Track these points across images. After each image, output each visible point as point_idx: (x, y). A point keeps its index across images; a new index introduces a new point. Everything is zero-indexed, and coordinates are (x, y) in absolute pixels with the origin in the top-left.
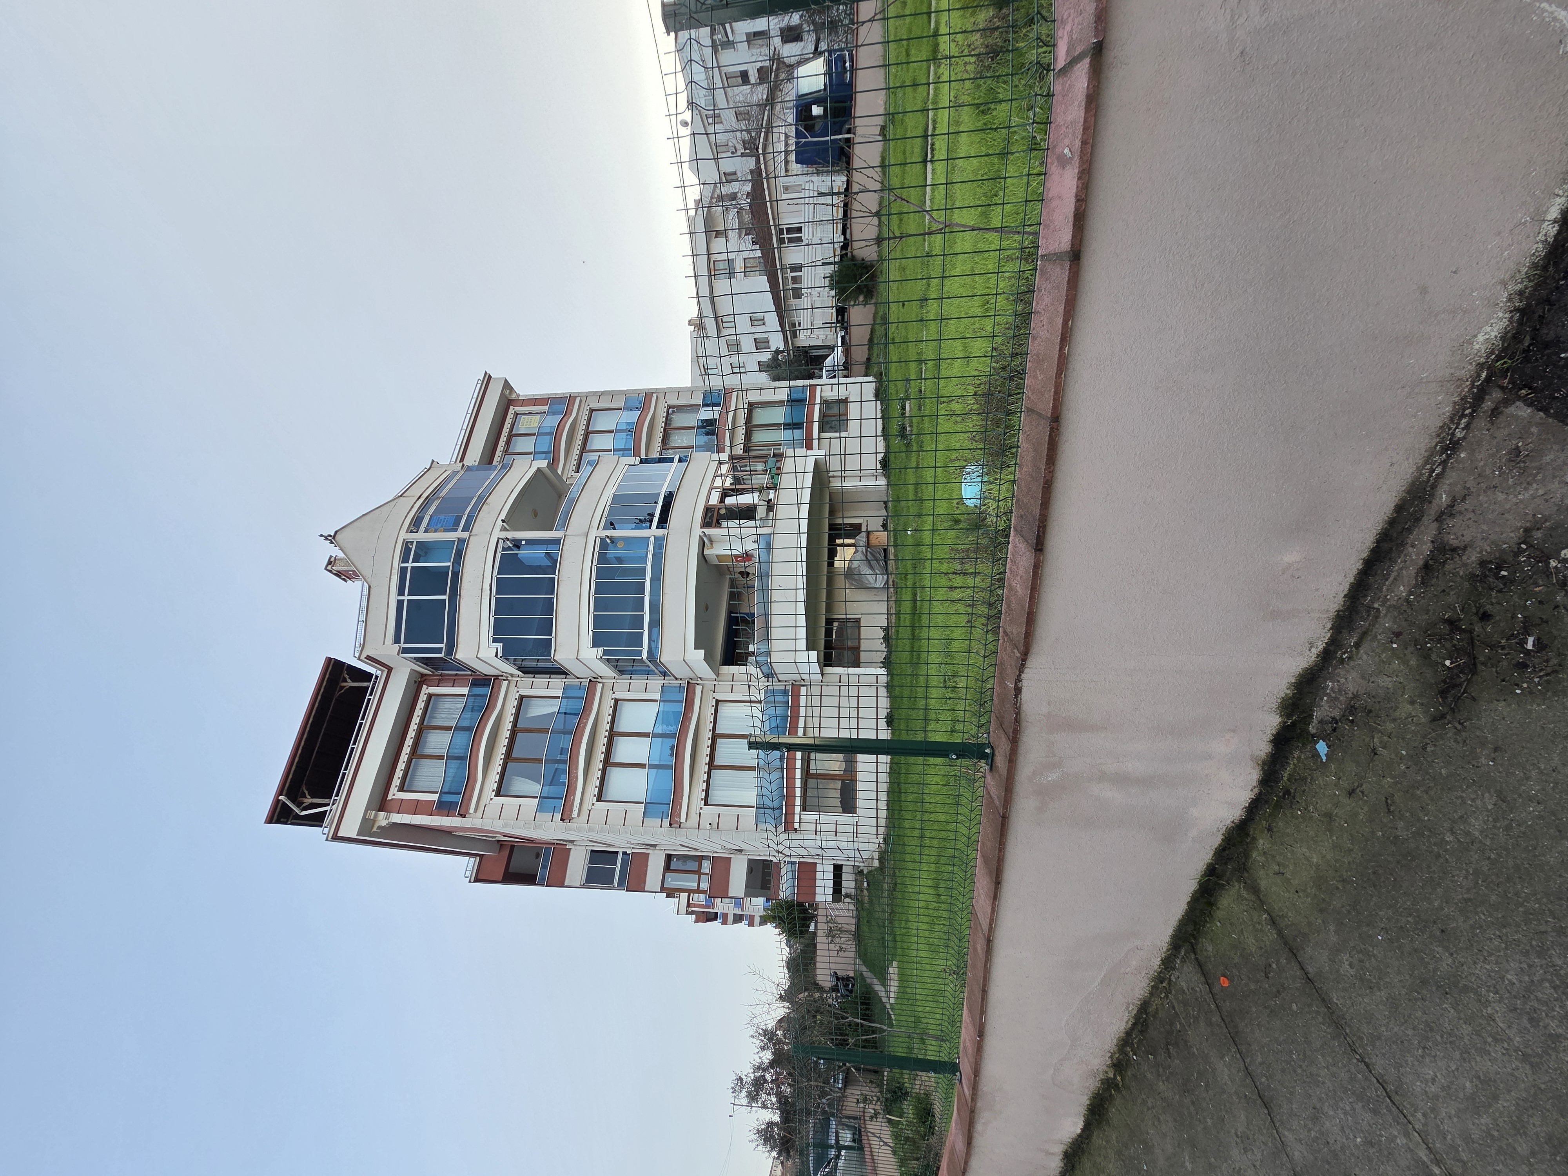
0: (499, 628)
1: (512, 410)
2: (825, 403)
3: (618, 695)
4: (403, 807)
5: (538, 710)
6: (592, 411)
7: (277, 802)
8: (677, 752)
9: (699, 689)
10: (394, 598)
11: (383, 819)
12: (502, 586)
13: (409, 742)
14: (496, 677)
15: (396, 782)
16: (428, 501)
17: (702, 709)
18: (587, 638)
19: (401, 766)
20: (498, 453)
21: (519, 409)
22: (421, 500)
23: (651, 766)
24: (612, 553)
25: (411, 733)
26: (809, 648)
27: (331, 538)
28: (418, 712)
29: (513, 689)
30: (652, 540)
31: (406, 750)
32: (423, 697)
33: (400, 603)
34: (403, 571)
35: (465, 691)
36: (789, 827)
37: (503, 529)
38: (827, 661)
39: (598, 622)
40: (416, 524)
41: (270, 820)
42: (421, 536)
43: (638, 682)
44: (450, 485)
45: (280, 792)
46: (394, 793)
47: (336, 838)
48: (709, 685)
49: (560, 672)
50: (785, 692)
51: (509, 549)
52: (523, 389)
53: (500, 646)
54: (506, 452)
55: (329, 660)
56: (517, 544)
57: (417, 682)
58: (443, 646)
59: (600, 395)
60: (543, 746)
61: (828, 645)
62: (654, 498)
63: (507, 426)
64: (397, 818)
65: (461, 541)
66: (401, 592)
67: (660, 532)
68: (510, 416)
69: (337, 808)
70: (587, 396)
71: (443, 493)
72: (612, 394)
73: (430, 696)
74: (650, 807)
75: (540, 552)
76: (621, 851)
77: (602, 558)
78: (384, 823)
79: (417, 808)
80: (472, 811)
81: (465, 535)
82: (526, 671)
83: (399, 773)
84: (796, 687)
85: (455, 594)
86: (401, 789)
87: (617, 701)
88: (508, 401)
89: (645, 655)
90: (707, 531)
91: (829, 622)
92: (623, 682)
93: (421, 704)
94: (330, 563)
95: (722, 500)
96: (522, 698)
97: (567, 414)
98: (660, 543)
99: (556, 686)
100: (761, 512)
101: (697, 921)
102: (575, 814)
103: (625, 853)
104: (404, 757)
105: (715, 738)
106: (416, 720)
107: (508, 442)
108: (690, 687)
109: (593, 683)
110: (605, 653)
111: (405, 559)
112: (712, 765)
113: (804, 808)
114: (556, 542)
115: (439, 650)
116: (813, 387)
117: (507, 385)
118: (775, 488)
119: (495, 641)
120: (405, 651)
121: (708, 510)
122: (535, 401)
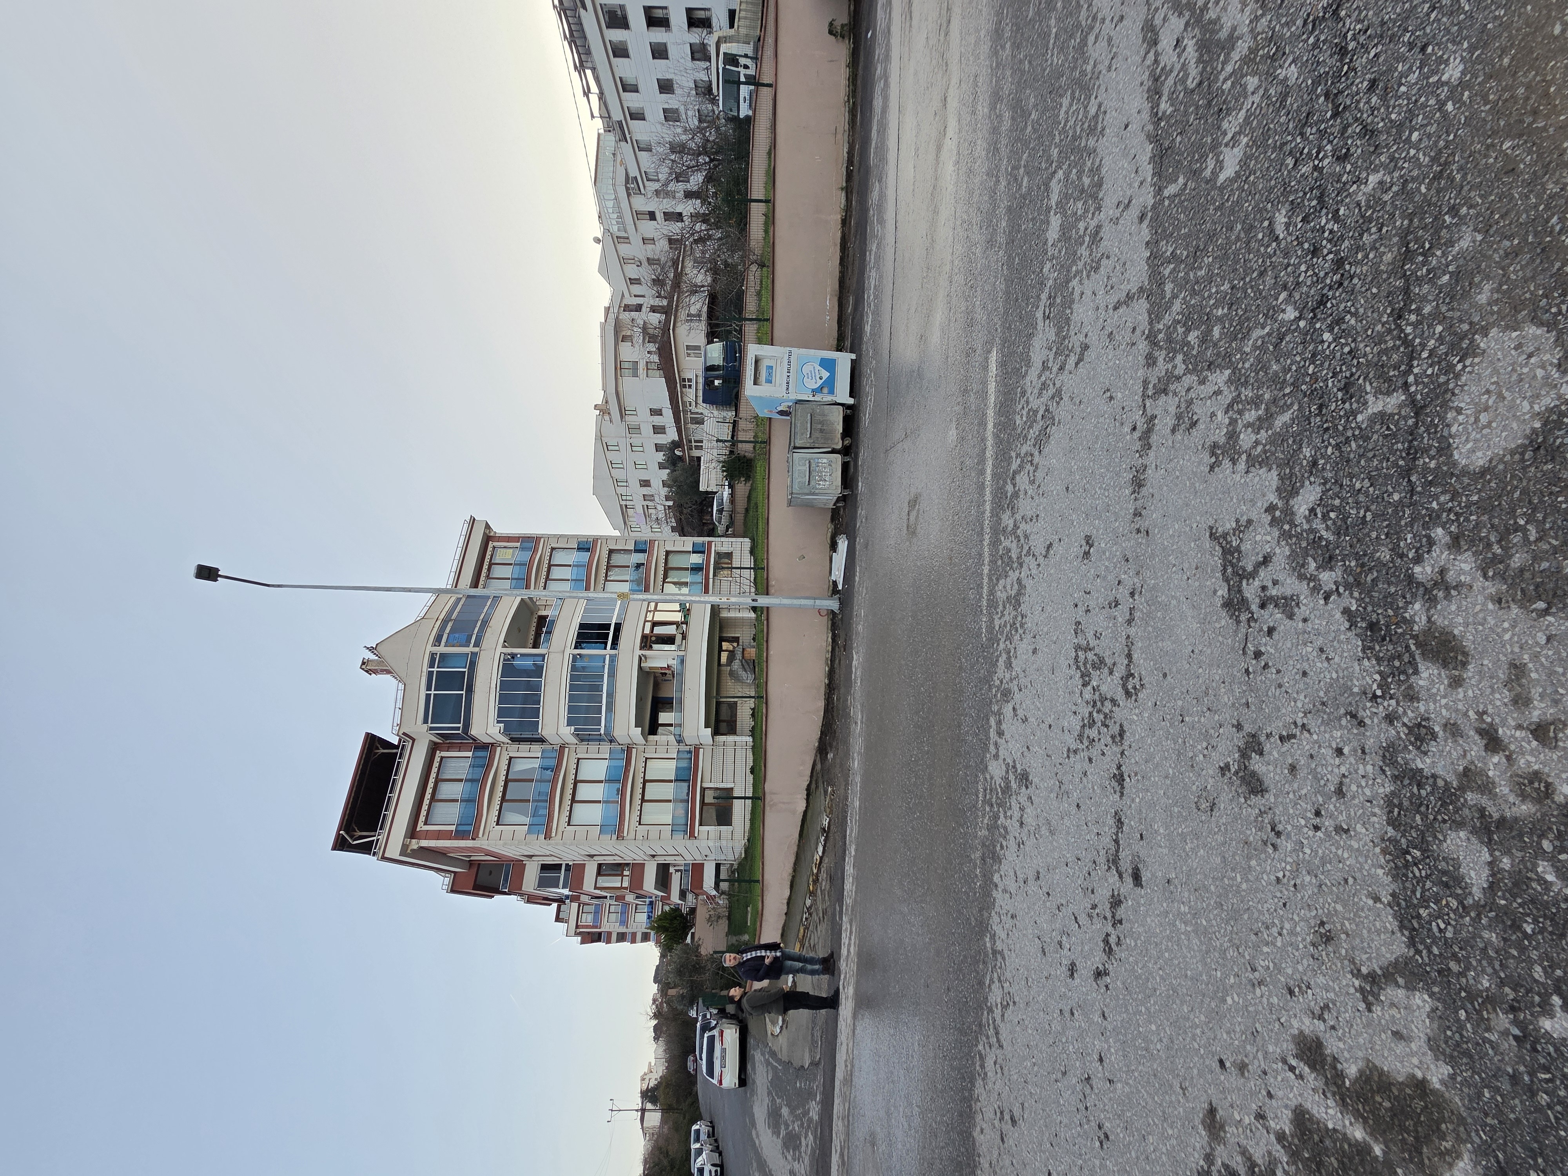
0: (502, 713)
1: (491, 544)
2: (719, 555)
3: (579, 756)
4: (428, 835)
5: (520, 766)
6: (553, 549)
7: (338, 835)
8: (622, 792)
9: (634, 751)
10: (423, 692)
11: (414, 844)
12: (503, 685)
13: (429, 790)
14: (492, 744)
15: (422, 818)
16: (445, 622)
17: (636, 762)
18: (563, 721)
19: (425, 807)
20: (482, 578)
21: (496, 544)
22: (439, 622)
23: (605, 802)
24: (579, 664)
25: (431, 785)
26: (706, 727)
27: (371, 649)
28: (434, 770)
29: (505, 753)
30: (607, 657)
31: (428, 796)
32: (437, 759)
33: (428, 697)
34: (430, 674)
35: (470, 754)
36: (692, 835)
37: (504, 646)
38: (716, 732)
39: (571, 710)
40: (438, 640)
41: (334, 848)
42: (442, 649)
43: (593, 747)
44: (458, 610)
45: (340, 829)
46: (421, 826)
47: (384, 858)
48: (641, 748)
49: (542, 740)
50: (690, 752)
51: (508, 660)
52: (499, 529)
53: (502, 725)
54: (488, 577)
55: (367, 734)
56: (513, 656)
57: (434, 748)
58: (460, 725)
59: (559, 537)
60: (530, 791)
61: (718, 721)
62: (607, 627)
63: (488, 557)
64: (424, 843)
65: (474, 655)
66: (429, 688)
67: (613, 652)
68: (490, 549)
69: (382, 838)
70: (549, 537)
71: (454, 617)
72: (568, 538)
73: (442, 758)
74: (604, 828)
75: (529, 663)
76: (564, 863)
77: (574, 668)
78: (415, 847)
79: (439, 835)
80: (480, 835)
81: (476, 649)
82: (513, 740)
83: (423, 813)
84: (697, 749)
85: (470, 690)
86: (426, 824)
87: (579, 759)
88: (488, 538)
89: (602, 732)
90: (644, 652)
91: (718, 704)
92: (583, 747)
93: (436, 764)
94: (363, 663)
95: (652, 630)
96: (511, 758)
97: (535, 551)
98: (613, 658)
99: (536, 750)
100: (679, 638)
101: (583, 942)
102: (553, 834)
103: (567, 865)
104: (426, 801)
105: (645, 782)
106: (433, 775)
107: (489, 570)
108: (629, 749)
109: (562, 748)
110: (576, 730)
111: (432, 665)
112: (643, 800)
113: (701, 825)
114: (543, 656)
115: (458, 729)
116: (710, 543)
117: (487, 526)
118: (686, 623)
119: (498, 722)
120: (431, 729)
121: (644, 638)
122: (509, 539)
